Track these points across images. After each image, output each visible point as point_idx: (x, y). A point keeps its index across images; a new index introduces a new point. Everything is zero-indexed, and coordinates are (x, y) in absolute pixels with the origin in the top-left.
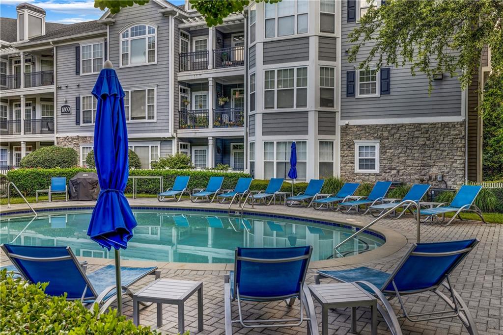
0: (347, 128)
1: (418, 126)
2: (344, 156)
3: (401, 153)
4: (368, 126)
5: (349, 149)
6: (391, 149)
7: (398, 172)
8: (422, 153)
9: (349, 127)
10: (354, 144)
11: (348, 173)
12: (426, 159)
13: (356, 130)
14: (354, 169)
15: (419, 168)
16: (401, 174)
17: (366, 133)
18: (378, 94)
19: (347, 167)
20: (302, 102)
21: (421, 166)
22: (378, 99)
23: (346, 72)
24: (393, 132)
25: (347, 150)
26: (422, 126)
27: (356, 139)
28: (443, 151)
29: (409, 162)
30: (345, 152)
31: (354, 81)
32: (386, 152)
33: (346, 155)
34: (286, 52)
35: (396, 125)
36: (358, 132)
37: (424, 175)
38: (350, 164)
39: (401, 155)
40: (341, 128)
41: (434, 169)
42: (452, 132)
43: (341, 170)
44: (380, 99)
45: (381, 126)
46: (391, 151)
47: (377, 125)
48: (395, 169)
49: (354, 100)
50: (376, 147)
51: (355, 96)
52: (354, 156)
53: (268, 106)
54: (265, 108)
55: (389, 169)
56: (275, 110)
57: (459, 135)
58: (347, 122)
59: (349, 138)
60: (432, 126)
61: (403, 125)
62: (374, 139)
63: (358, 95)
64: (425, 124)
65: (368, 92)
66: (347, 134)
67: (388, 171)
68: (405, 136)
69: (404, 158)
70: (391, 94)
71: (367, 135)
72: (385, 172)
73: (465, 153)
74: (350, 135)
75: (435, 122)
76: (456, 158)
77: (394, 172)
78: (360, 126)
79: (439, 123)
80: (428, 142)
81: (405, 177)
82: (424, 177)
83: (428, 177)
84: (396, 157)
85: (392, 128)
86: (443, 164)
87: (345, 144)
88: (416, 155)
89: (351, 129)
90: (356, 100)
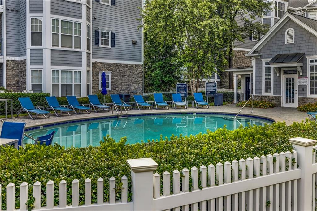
0: (95, 63)
1: (127, 65)
2: (94, 81)
3: (120, 79)
4: (106, 63)
5: (97, 76)
6: (116, 77)
7: (119, 89)
8: (128, 79)
9: (96, 63)
10: (99, 73)
11: (96, 91)
12: (129, 82)
13: (100, 65)
14: (99, 88)
15: (127, 86)
16: (120, 90)
17: (105, 67)
18: (110, 46)
19: (95, 87)
20: (78, 45)
21: (128, 86)
22: (110, 49)
23: (94, 30)
24: (117, 67)
25: (95, 77)
26: (129, 66)
27: (100, 70)
28: (136, 78)
29: (123, 84)
30: (95, 78)
31: (99, 37)
32: (114, 78)
33: (95, 80)
34: (67, 10)
35: (118, 64)
36: (101, 67)
37: (129, 90)
38: (97, 85)
39: (120, 80)
40: (92, 64)
41: (132, 87)
42: (139, 70)
43: (92, 89)
44: (111, 49)
45: (112, 64)
46: (116, 78)
47: (110, 64)
48: (118, 87)
49: (98, 47)
50: (109, 76)
51: (99, 45)
52: (99, 81)
53: (54, 45)
54: (53, 46)
55: (115, 87)
56: (60, 48)
57: (141, 71)
58: (96, 60)
59: (96, 70)
60: (132, 66)
61: (121, 64)
62: (109, 71)
63: (101, 46)
64: (129, 64)
65: (105, 44)
66: (95, 68)
67: (115, 88)
68: (122, 70)
69: (121, 82)
70: (116, 47)
71: (105, 68)
72: (113, 89)
73: (142, 79)
74: (97, 68)
75: (133, 64)
76: (140, 81)
77: (117, 89)
78: (102, 63)
79: (134, 65)
80: (130, 74)
81: (122, 92)
82: (129, 91)
83: (131, 91)
84: (118, 81)
85: (116, 66)
86: (136, 84)
87: (94, 73)
88: (126, 80)
89: (98, 65)
90: (99, 48)
